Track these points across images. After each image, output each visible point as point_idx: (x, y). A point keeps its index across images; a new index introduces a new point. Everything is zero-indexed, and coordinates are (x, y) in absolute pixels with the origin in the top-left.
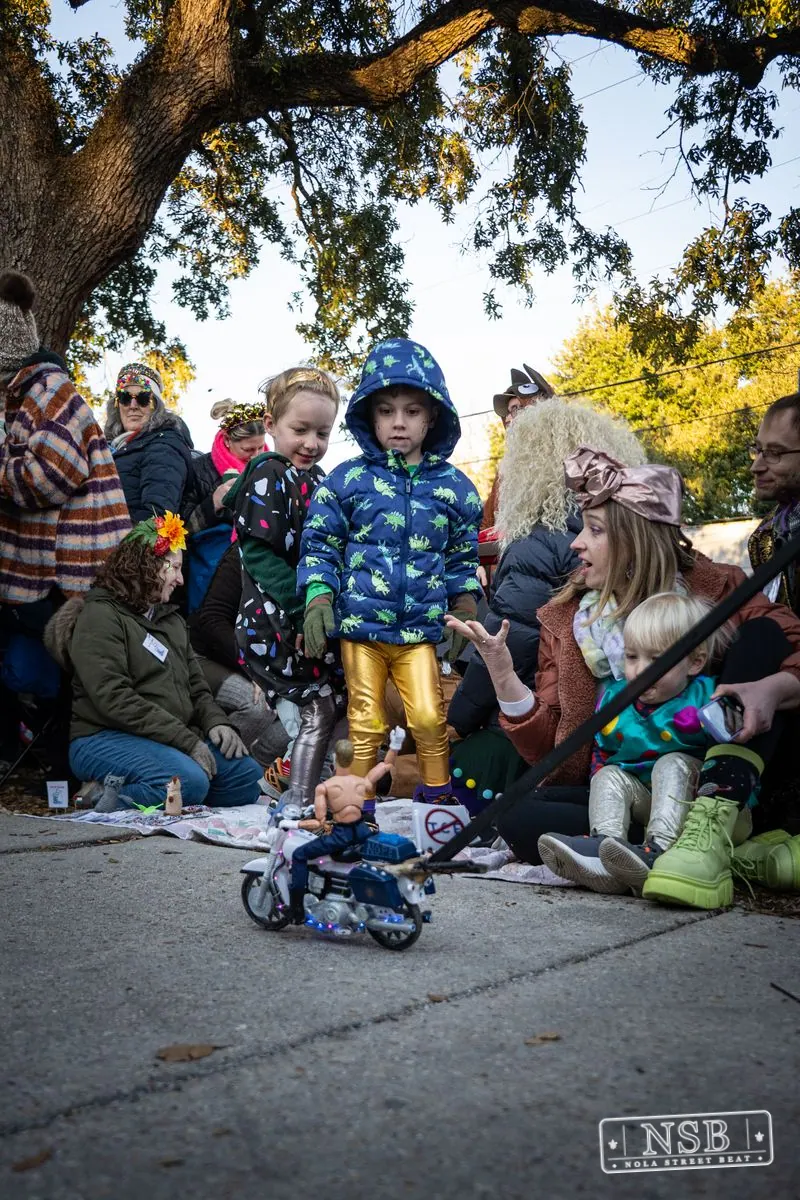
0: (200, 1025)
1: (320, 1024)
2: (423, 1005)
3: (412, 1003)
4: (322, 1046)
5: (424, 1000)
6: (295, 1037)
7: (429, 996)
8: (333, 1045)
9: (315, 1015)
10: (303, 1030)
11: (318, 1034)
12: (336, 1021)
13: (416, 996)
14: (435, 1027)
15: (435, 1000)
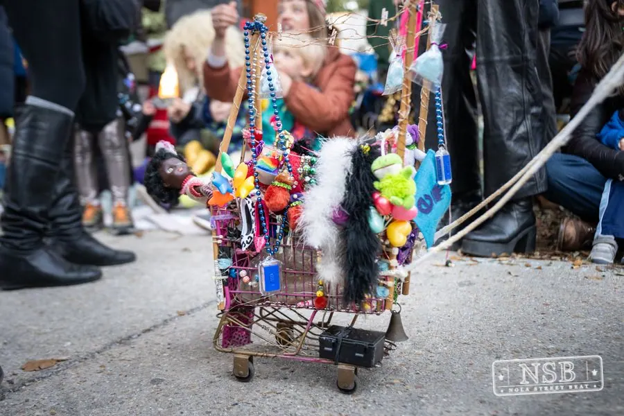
0: (42, 345)
1: (115, 337)
2: (175, 318)
3: (167, 318)
4: (115, 351)
5: (175, 314)
6: (99, 347)
7: (178, 312)
8: (122, 348)
9: (111, 332)
10: (105, 342)
11: (113, 343)
12: (123, 334)
13: (170, 313)
14: (182, 331)
15: (181, 314)
